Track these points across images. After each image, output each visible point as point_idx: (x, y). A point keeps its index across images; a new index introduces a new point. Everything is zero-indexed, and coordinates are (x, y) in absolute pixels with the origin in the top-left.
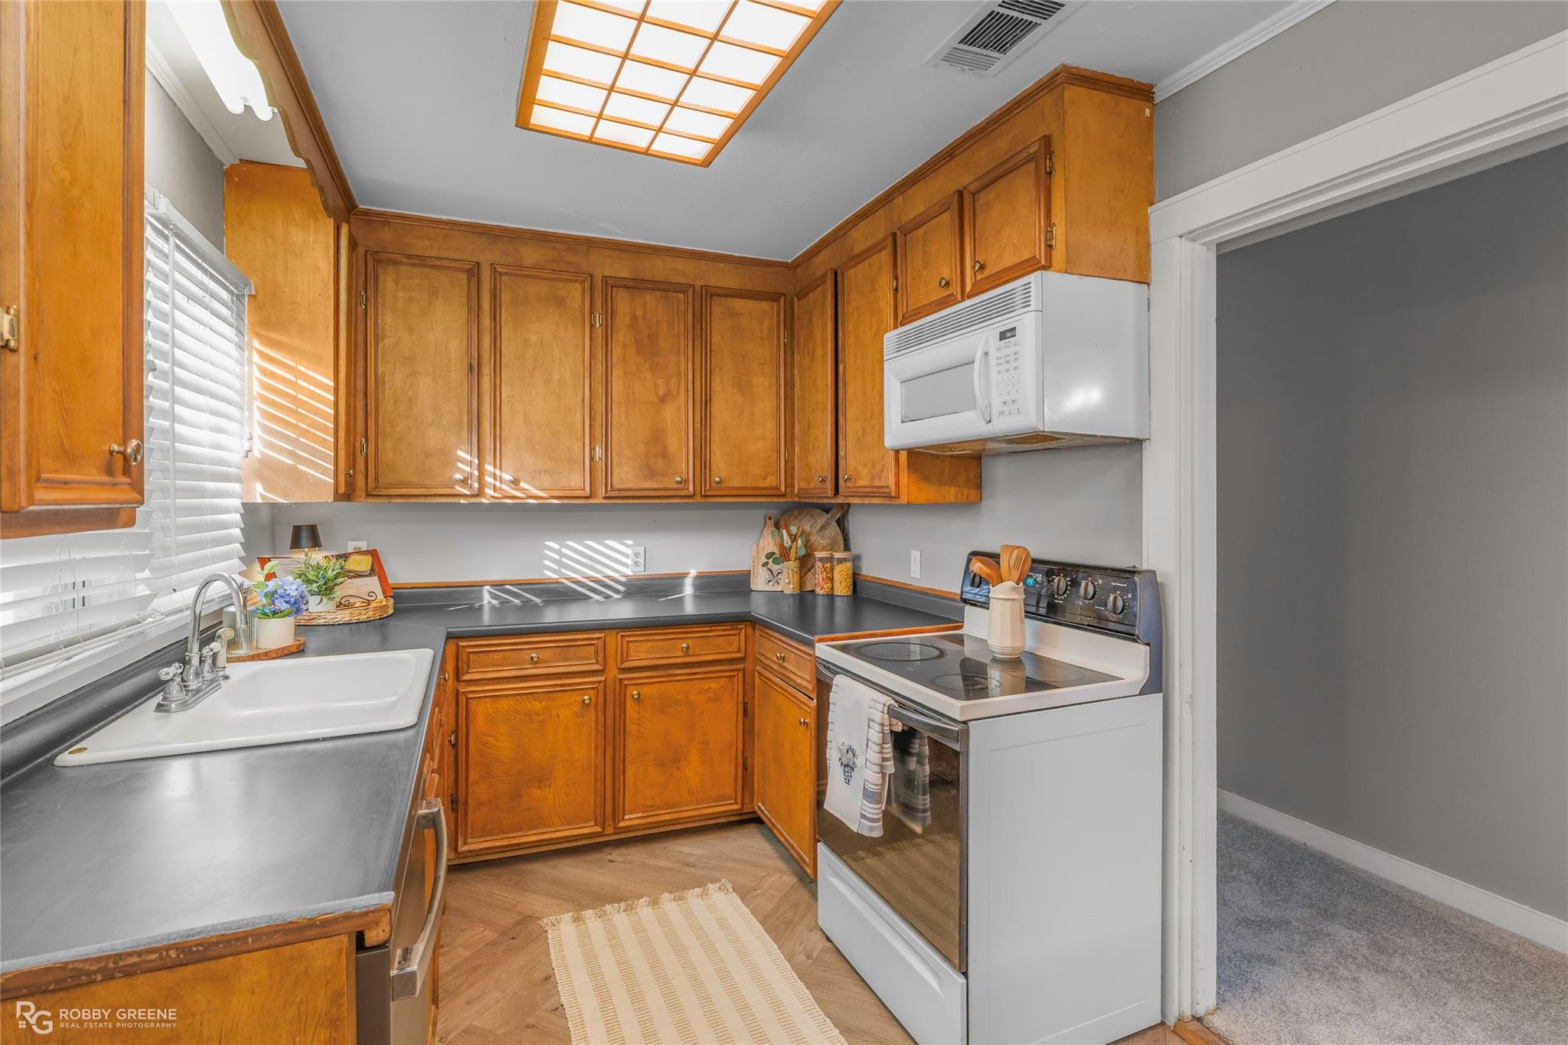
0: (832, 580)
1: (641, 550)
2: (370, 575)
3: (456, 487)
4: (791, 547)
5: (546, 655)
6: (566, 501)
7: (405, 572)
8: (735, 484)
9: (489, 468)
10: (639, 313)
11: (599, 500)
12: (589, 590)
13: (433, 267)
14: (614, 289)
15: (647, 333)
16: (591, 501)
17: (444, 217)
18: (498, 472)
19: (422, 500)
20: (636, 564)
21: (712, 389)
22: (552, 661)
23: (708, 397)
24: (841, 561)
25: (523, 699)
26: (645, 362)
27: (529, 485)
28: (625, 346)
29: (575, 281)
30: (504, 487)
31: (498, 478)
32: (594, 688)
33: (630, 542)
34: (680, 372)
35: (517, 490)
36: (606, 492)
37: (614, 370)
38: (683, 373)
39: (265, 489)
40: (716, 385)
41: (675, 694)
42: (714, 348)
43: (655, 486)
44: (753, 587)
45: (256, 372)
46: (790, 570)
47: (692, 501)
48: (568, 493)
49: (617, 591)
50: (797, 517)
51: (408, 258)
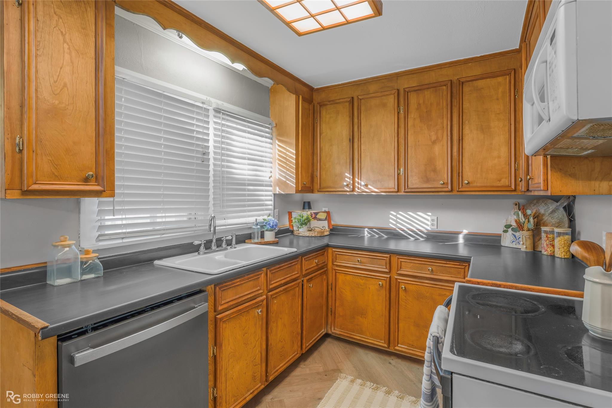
0: (553, 246)
1: (435, 218)
2: (325, 220)
3: (345, 188)
4: (524, 222)
5: (364, 260)
6: (388, 194)
7: (339, 220)
8: (478, 185)
9: (356, 179)
10: (421, 101)
11: (402, 193)
12: (408, 235)
13: (337, 103)
14: (409, 93)
15: (425, 111)
16: (398, 194)
17: (340, 83)
18: (360, 181)
19: (334, 193)
20: (432, 225)
21: (463, 133)
22: (367, 264)
23: (461, 138)
24: (559, 234)
25: (355, 277)
26: (425, 125)
27: (372, 186)
28: (414, 119)
29: (391, 94)
30: (362, 188)
31: (360, 184)
32: (385, 280)
33: (430, 214)
34: (443, 127)
35: (367, 189)
36: (405, 190)
37: (409, 132)
38: (445, 127)
39: (279, 189)
40: (466, 130)
41: (425, 292)
42: (464, 111)
43: (430, 186)
44: (503, 244)
45: (277, 152)
46: (524, 236)
47: (452, 194)
48: (387, 190)
49: (422, 237)
50: (535, 204)
51: (329, 102)
